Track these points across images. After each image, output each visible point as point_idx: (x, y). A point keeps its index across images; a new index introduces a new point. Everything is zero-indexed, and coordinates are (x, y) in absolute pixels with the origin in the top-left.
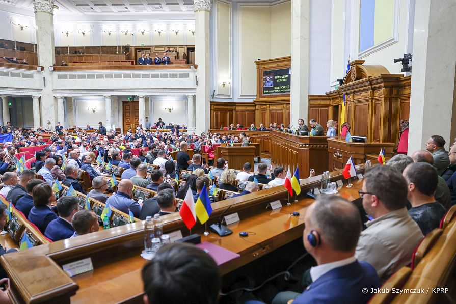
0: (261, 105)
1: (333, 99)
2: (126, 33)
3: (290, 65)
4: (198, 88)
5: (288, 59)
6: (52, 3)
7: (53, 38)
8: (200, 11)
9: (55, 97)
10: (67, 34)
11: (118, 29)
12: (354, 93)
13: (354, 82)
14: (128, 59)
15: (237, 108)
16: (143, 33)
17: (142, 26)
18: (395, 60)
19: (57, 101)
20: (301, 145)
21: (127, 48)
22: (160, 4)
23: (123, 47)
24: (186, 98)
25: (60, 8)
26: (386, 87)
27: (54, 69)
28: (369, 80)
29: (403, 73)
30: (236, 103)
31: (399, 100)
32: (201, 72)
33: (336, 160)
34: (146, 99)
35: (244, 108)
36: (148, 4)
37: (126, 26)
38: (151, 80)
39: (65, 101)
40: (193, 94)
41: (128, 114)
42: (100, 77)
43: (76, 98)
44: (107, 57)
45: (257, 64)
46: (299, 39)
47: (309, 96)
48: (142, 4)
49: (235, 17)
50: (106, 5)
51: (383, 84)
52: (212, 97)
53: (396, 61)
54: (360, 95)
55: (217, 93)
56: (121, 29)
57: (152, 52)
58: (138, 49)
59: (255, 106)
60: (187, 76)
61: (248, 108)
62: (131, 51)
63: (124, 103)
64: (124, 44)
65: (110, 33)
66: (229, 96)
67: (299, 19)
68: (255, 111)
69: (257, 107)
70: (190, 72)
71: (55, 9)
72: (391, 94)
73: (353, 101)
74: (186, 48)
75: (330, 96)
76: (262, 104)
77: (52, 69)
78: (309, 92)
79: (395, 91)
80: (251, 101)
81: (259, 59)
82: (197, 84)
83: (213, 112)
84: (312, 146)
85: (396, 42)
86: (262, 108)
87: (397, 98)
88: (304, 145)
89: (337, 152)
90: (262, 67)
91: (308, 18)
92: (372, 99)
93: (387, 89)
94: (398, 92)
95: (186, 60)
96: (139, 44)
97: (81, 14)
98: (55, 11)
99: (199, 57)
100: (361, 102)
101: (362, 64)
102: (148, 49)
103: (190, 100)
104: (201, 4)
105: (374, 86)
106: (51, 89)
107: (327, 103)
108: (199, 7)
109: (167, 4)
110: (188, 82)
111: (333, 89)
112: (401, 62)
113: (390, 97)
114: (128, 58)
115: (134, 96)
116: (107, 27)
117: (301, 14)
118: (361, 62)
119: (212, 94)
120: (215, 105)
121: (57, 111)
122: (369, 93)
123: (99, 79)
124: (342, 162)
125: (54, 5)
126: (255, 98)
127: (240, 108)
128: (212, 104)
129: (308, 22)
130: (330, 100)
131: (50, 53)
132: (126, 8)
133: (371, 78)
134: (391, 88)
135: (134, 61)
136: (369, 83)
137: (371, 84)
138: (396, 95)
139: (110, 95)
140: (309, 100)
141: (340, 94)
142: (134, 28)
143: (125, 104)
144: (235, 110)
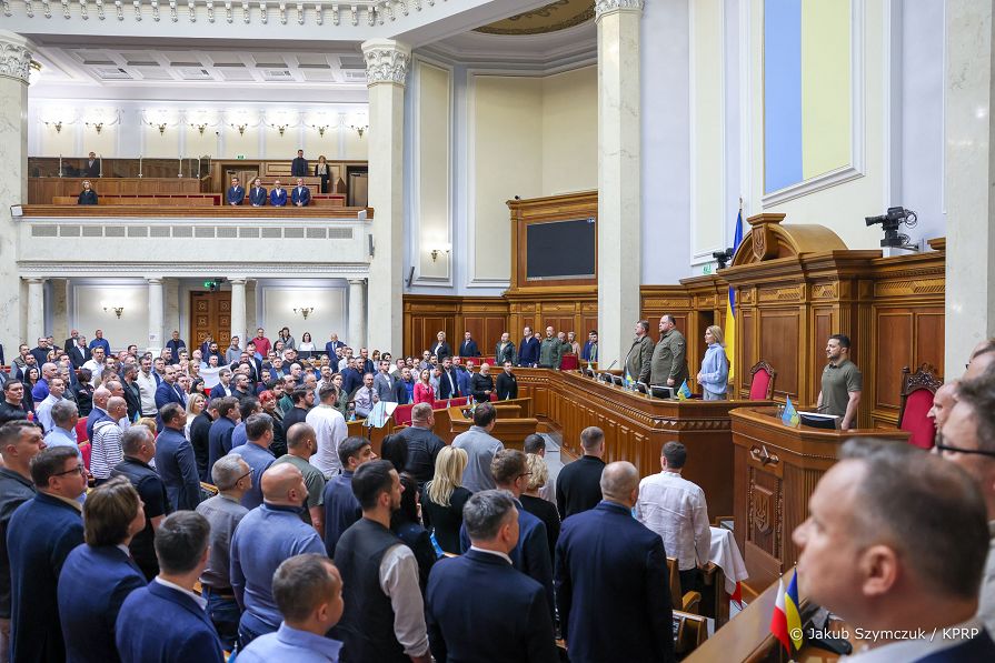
0: (521, 303)
1: (698, 295)
2: (202, 130)
3: (595, 212)
4: (374, 262)
5: (592, 197)
6: (27, 56)
7: (25, 139)
8: (380, 86)
9: (24, 281)
10: (59, 128)
11: (183, 118)
12: (758, 286)
13: (758, 263)
14: (206, 192)
15: (466, 309)
16: (241, 130)
17: (240, 115)
18: (867, 219)
19: (28, 286)
20: (657, 422)
21: (205, 164)
22: (285, 66)
23: (195, 161)
24: (344, 285)
25: (44, 68)
26: (842, 278)
27: (25, 212)
28: (801, 260)
29: (884, 249)
30: (462, 298)
31: (874, 310)
32: (382, 225)
33: (760, 467)
34: (250, 286)
35: (481, 309)
36: (258, 65)
37: (202, 114)
38: (261, 241)
39: (47, 288)
40: (362, 277)
41: (202, 322)
42: (140, 232)
43: (76, 281)
44: (155, 185)
45: (512, 208)
46: (618, 156)
47: (642, 288)
48: (243, 65)
49: (460, 101)
50: (156, 64)
51: (836, 272)
52: (406, 284)
53: (870, 222)
54: (775, 292)
55: (419, 275)
56: (190, 121)
57: (262, 176)
58: (230, 167)
59: (508, 304)
60: (348, 233)
61: (491, 309)
62: (213, 172)
63: (193, 294)
64: (197, 155)
65: (162, 129)
66: (447, 280)
67: (616, 112)
68: (507, 315)
69: (513, 306)
70: (357, 227)
71: (32, 71)
72: (854, 293)
73: (756, 306)
74: (343, 167)
75: (691, 289)
76: (525, 300)
77: (18, 211)
78: (641, 279)
79: (862, 289)
80: (498, 293)
81: (517, 198)
82: (372, 254)
83: (408, 318)
84: (684, 424)
85: (860, 176)
86: (524, 309)
87: (868, 305)
88: (665, 422)
89: (761, 449)
90: (524, 214)
91: (636, 109)
92: (808, 304)
93: (848, 283)
94: (871, 290)
95: (344, 195)
96: (232, 154)
97: (93, 82)
98: (35, 76)
99: (379, 188)
100: (777, 309)
101: (778, 222)
102: (253, 166)
103: (355, 291)
104: (385, 70)
105: (811, 275)
106: (15, 258)
107: (685, 303)
108: (378, 76)
109: (301, 66)
110: (352, 249)
111: (699, 273)
112: (881, 225)
113: (851, 303)
114: (206, 187)
115: (220, 280)
116: (156, 115)
117: (622, 102)
118: (778, 218)
119: (407, 277)
120: (413, 303)
121: (26, 313)
122: (800, 290)
123: (134, 238)
124: (779, 474)
125: (32, 62)
126: (508, 285)
127: (472, 309)
128: (407, 299)
129: (637, 118)
130: (691, 296)
131: (15, 173)
132: (205, 72)
133: (805, 257)
134: (855, 280)
135: (221, 195)
136: (799, 268)
137: (805, 271)
138: (866, 297)
139: (161, 276)
140: (643, 297)
141: (717, 286)
142: (222, 117)
143: (195, 298)
144: (460, 314)
